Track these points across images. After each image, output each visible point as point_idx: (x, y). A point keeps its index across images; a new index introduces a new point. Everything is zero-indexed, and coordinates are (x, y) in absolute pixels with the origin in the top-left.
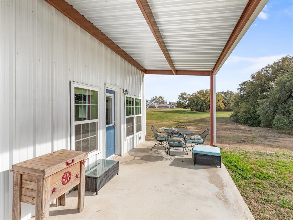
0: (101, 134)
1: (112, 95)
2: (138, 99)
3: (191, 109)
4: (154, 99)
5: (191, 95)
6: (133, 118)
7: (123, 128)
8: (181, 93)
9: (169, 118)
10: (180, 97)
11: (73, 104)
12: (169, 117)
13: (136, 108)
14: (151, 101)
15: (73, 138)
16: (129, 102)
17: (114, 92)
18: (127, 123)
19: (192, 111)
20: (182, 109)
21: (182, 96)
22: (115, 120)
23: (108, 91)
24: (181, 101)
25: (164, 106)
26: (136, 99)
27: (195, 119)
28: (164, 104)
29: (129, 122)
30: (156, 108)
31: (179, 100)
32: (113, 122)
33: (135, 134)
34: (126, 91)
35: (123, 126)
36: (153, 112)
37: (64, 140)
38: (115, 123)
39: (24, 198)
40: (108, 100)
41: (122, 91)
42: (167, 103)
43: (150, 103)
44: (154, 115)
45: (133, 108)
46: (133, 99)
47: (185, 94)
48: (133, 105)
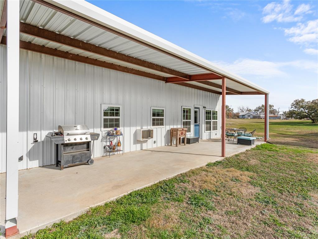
0: (192, 127)
1: (198, 110)
2: (215, 111)
3: (313, 120)
4: (259, 108)
5: (311, 101)
6: (210, 122)
7: (203, 126)
8: (296, 100)
9: (272, 130)
10: (294, 105)
11: (182, 114)
12: (273, 128)
13: (213, 116)
14: (255, 110)
15: (182, 125)
16: (208, 113)
17: (199, 108)
18: (206, 124)
19: (313, 122)
20: (298, 121)
21: (297, 104)
22: (199, 122)
23: (195, 108)
24: (296, 110)
25: (274, 116)
26: (213, 111)
27: (311, 132)
28: (274, 114)
29: (208, 124)
30: (262, 118)
31: (292, 109)
32: (198, 122)
33: (212, 131)
34: (205, 107)
35: (203, 125)
36: (254, 123)
37: (180, 126)
38: (199, 123)
39: (173, 136)
40: (196, 112)
41: (203, 107)
42: (279, 112)
43: (254, 113)
44: (254, 126)
45: (211, 116)
46: (210, 111)
47: (303, 100)
48: (210, 114)
